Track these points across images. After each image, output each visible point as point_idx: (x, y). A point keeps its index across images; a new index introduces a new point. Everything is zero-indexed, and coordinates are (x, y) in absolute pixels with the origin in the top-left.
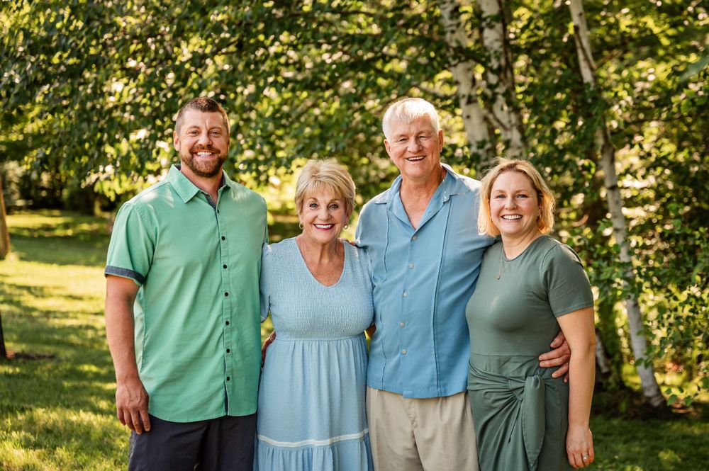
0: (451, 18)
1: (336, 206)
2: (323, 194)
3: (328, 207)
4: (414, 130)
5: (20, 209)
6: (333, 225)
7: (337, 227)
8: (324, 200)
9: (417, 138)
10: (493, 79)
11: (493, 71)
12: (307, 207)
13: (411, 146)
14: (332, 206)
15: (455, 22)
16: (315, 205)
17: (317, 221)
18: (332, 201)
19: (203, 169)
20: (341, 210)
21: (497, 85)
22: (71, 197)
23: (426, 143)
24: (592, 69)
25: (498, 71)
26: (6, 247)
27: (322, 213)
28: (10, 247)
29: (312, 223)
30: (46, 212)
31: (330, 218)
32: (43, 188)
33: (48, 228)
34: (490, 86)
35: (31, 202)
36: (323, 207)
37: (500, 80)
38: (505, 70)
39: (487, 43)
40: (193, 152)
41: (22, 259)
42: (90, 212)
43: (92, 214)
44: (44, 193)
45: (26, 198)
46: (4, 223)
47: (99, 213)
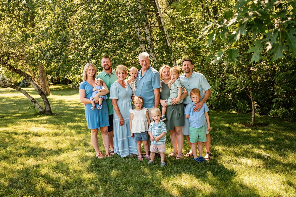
0: (139, 35)
1: (124, 73)
3: (122, 74)
4: (145, 60)
5: (51, 85)
8: (121, 72)
9: (146, 61)
10: (149, 47)
11: (149, 45)
12: (118, 74)
13: (144, 63)
14: (123, 73)
15: (140, 35)
16: (120, 73)
17: (120, 76)
19: (107, 69)
20: (125, 74)
21: (150, 48)
22: (62, 81)
24: (170, 43)
25: (150, 45)
26: (49, 93)
27: (121, 75)
29: (120, 77)
30: (57, 85)
31: (122, 76)
32: (56, 80)
33: (59, 88)
34: (149, 49)
37: (151, 47)
38: (151, 45)
39: (147, 40)
40: (104, 66)
41: (53, 95)
42: (66, 84)
43: (67, 84)
44: (56, 81)
45: (53, 82)
46: (49, 88)
47: (69, 84)
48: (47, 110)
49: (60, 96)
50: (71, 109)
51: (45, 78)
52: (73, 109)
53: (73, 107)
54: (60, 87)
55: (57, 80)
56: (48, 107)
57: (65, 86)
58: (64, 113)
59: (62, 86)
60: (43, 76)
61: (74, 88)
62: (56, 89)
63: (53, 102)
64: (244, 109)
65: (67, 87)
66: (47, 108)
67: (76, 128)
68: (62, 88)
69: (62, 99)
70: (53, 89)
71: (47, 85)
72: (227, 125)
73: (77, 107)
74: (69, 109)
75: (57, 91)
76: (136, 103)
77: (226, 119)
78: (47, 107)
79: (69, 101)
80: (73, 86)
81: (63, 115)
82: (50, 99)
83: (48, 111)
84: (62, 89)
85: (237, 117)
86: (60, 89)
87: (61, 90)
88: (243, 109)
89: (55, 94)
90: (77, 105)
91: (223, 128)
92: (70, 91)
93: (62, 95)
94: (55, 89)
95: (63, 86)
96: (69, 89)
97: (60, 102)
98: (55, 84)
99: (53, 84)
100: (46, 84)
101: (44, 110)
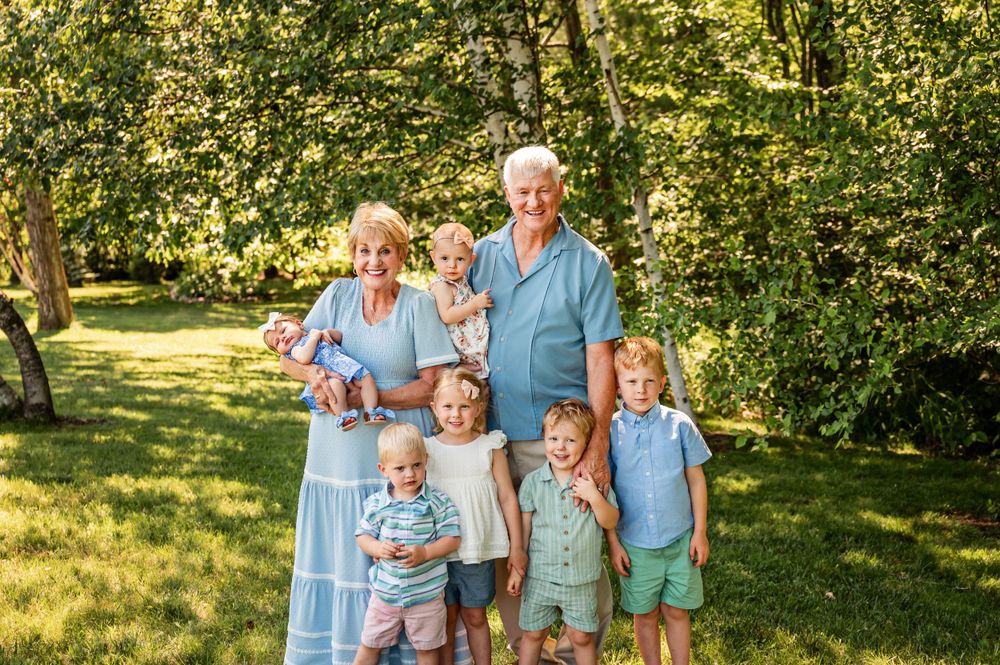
2: (373, 239)
3: (379, 253)
5: (89, 281)
6: (385, 271)
7: (389, 272)
8: (375, 245)
12: (358, 253)
13: (532, 201)
14: (384, 251)
16: (366, 251)
17: (369, 267)
18: (383, 247)
22: (137, 269)
23: (546, 198)
26: (70, 316)
27: (373, 259)
28: (74, 316)
29: (364, 269)
30: (115, 282)
31: (381, 263)
32: (110, 262)
33: (117, 297)
35: (98, 275)
36: (374, 253)
37: (534, 129)
41: (86, 326)
42: (155, 281)
43: (157, 283)
44: (112, 266)
45: (95, 271)
46: (67, 295)
47: (164, 282)
48: (35, 400)
49: (117, 332)
50: (150, 398)
51: (53, 251)
52: (157, 398)
53: (160, 392)
54: (123, 291)
55: (117, 262)
56: (36, 388)
57: (148, 289)
58: (113, 418)
59: (135, 289)
60: (43, 242)
61: (183, 298)
62: (105, 299)
63: (77, 359)
64: (959, 435)
65: (155, 296)
66: (35, 393)
67: (146, 503)
68: (133, 297)
69: (118, 349)
70: (92, 299)
71: (59, 283)
72: (891, 523)
73: (179, 390)
74: (139, 399)
75: (109, 313)
76: (445, 402)
77: (880, 484)
78: (34, 389)
79: (151, 360)
80: (181, 292)
81: (104, 426)
82: (67, 348)
83: (38, 406)
84: (131, 302)
85: (929, 475)
86: (123, 301)
87: (127, 305)
88: (954, 439)
89: (99, 322)
90: (181, 381)
91: (875, 539)
92: (167, 313)
93: (124, 329)
94: (101, 299)
95: (140, 288)
96: (166, 305)
97: (107, 363)
98: (105, 278)
99: (97, 280)
100: (57, 277)
101: (19, 400)
